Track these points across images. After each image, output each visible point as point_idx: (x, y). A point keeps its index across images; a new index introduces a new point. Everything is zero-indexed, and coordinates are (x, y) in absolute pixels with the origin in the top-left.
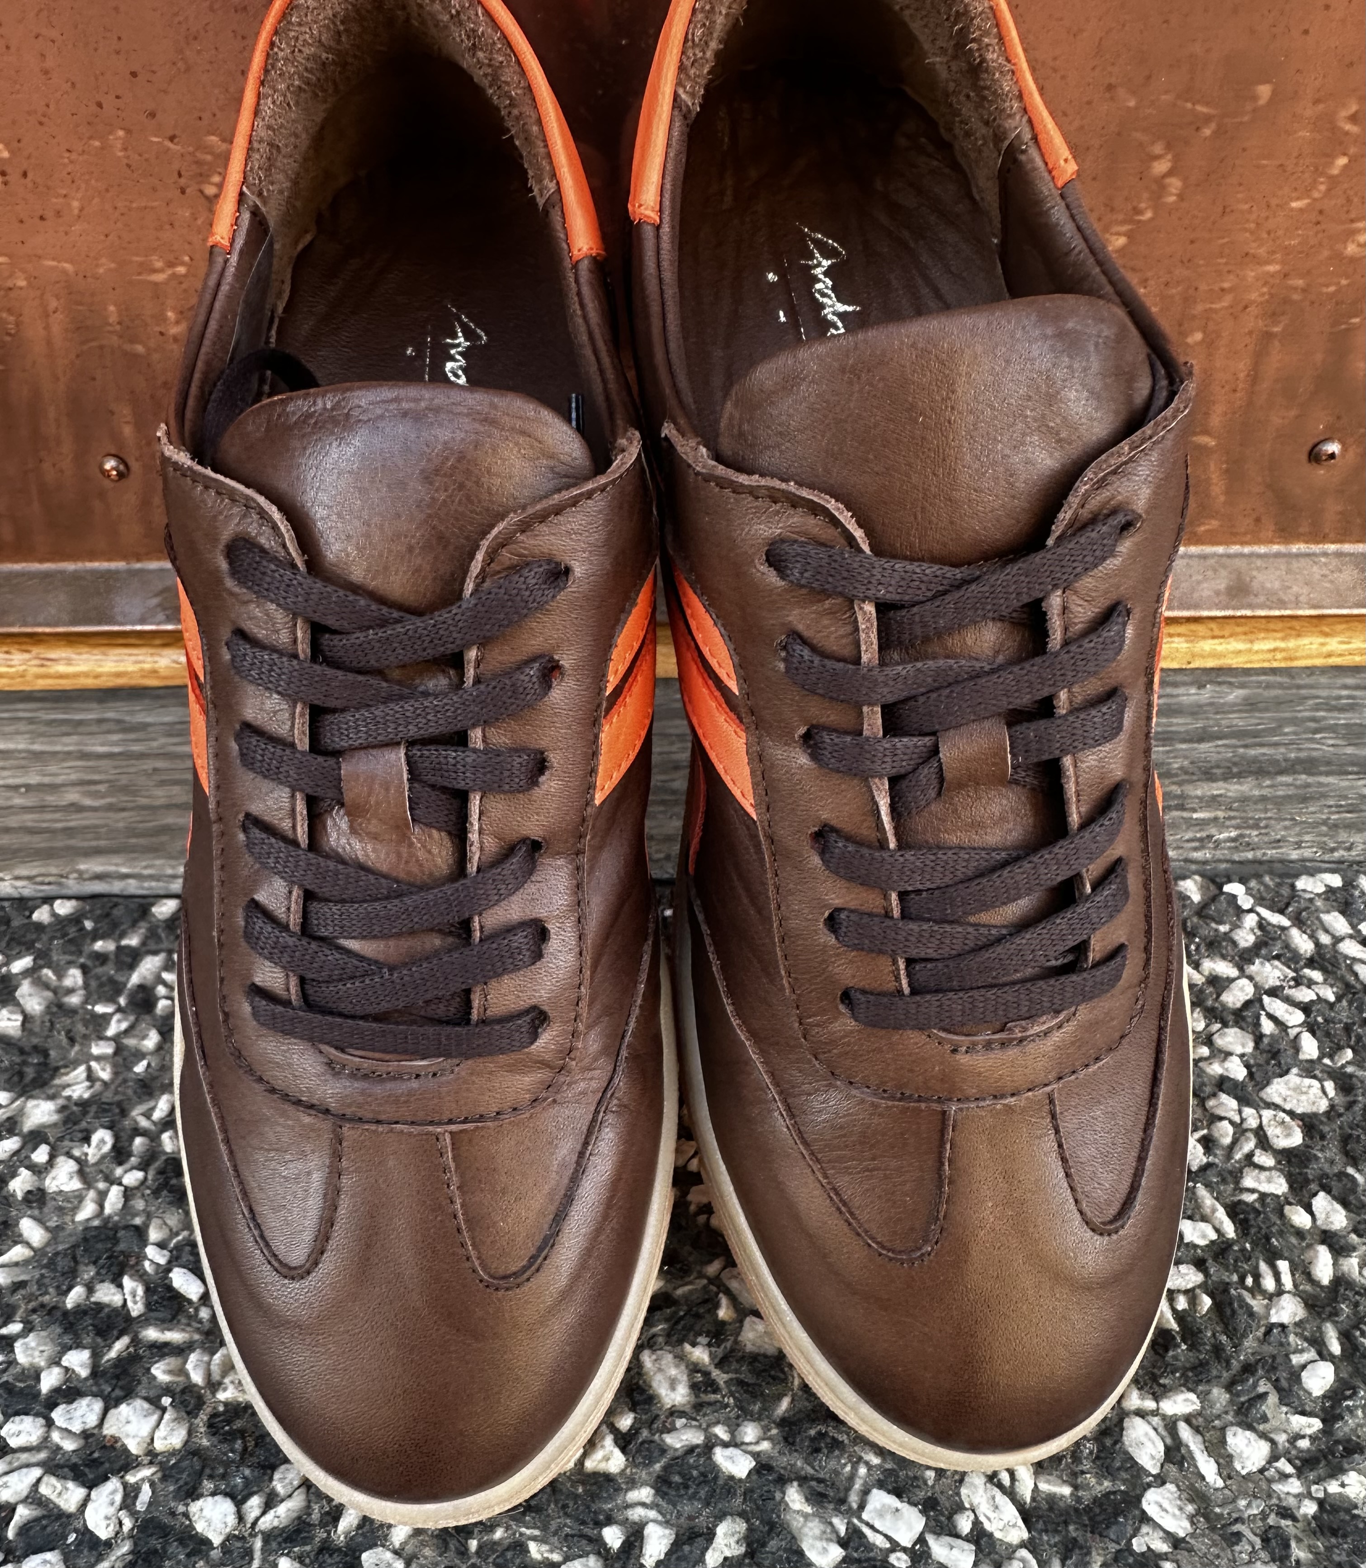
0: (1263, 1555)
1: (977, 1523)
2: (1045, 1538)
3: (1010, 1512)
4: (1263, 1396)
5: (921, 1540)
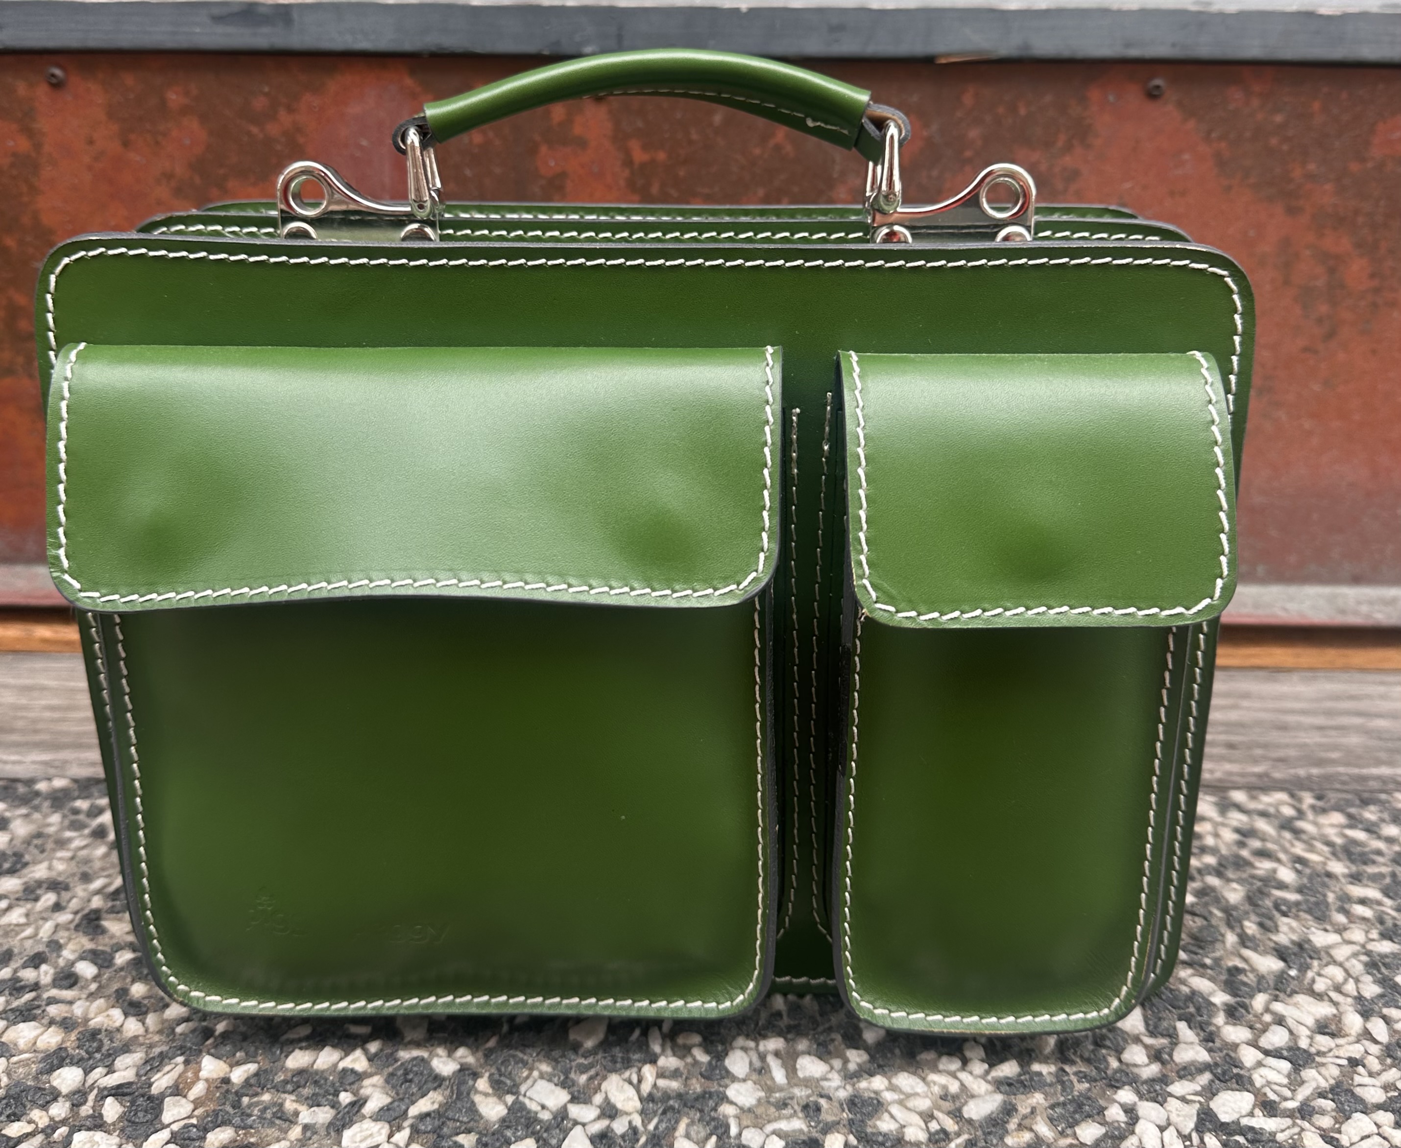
0: (801, 1115)
1: (607, 1099)
2: (651, 1105)
3: (631, 1092)
4: (833, 1040)
5: (565, 1108)
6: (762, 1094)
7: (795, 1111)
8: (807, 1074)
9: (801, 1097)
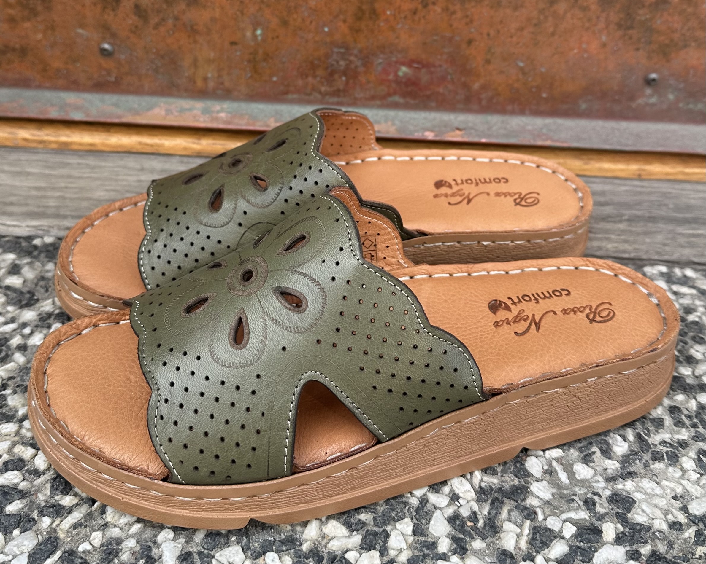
6: (554, 491)
7: (579, 505)
8: (582, 477)
9: (581, 494)
